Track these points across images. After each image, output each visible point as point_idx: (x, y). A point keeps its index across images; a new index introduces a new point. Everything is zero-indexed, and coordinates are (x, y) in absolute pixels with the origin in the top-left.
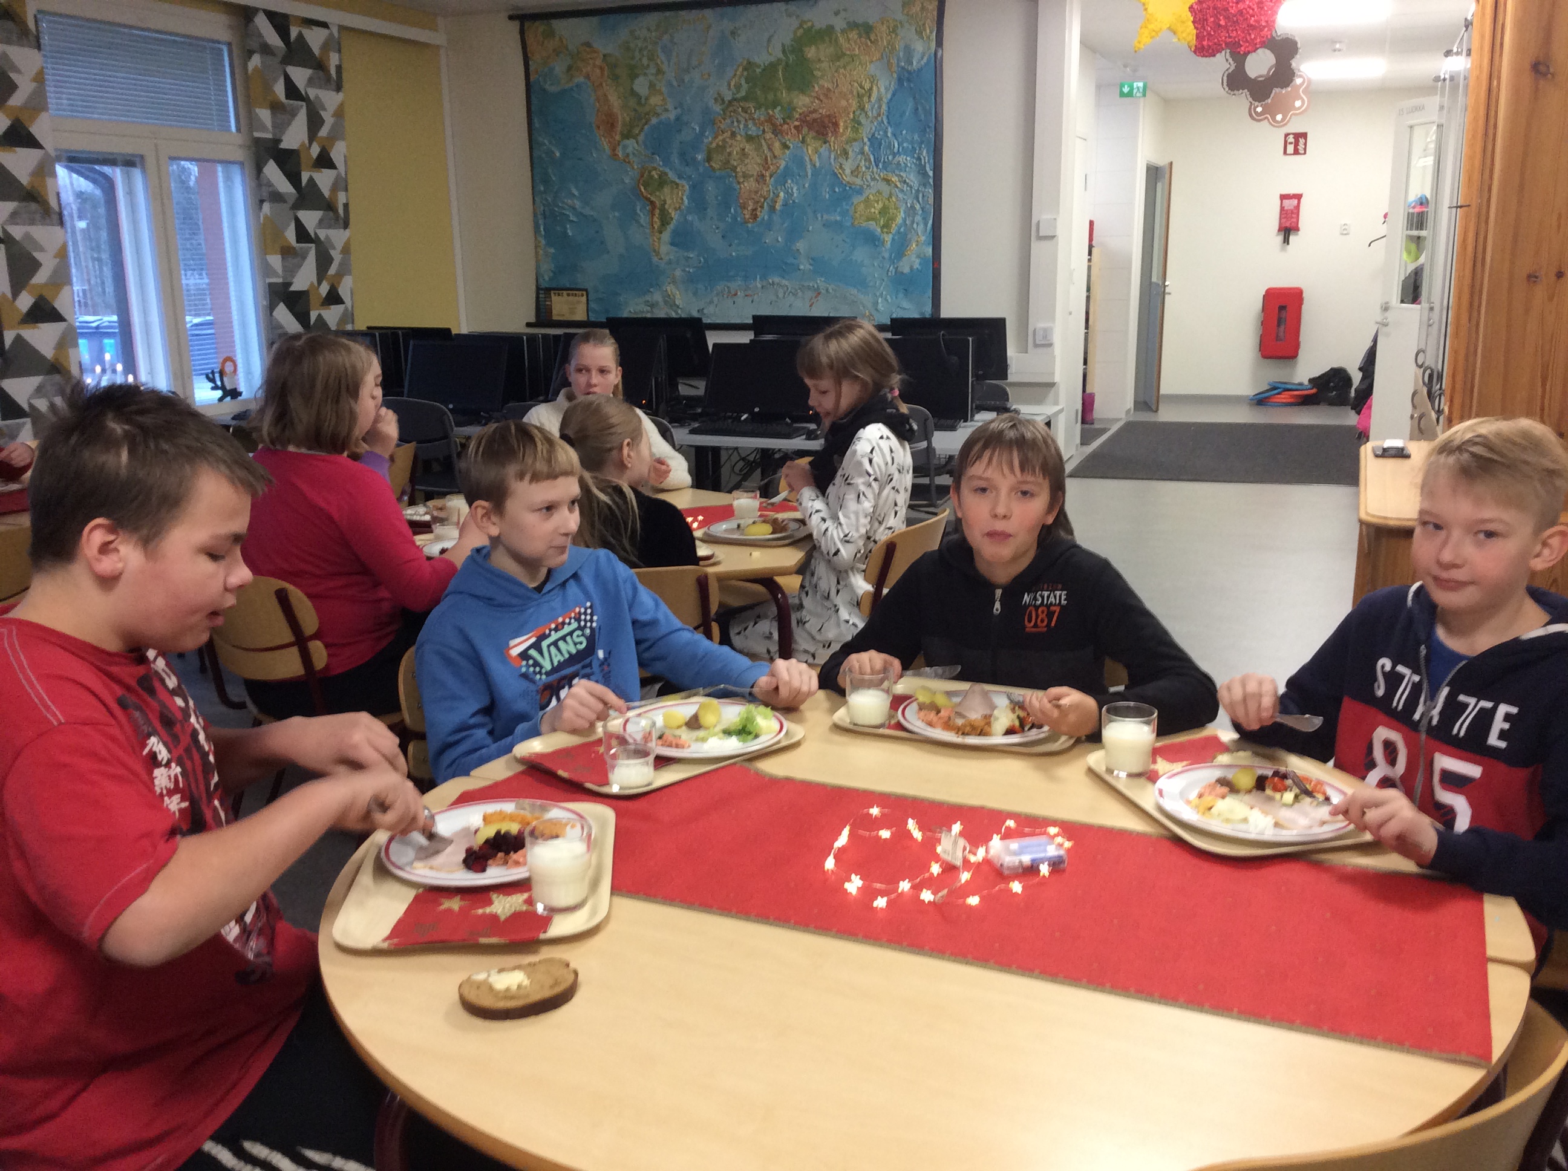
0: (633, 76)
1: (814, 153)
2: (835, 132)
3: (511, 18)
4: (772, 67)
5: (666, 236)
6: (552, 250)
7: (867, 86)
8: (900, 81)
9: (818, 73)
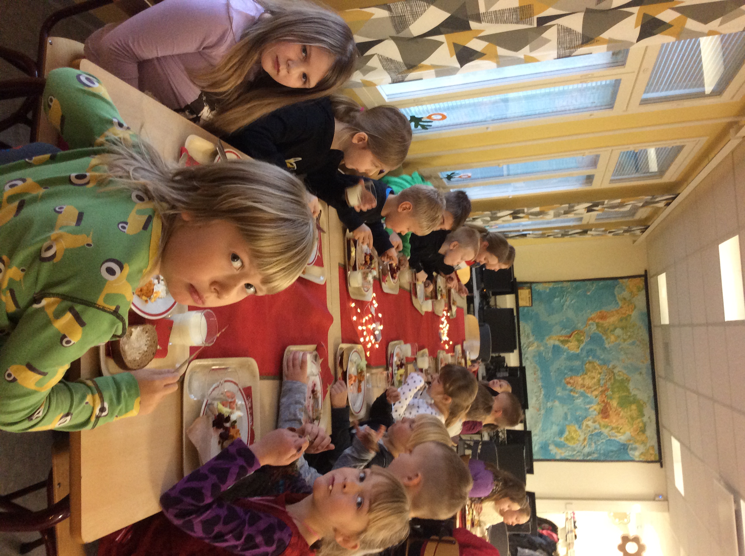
0: (623, 328)
1: (595, 408)
2: (603, 418)
3: (646, 271)
4: (628, 390)
5: (557, 343)
6: (548, 291)
7: (621, 431)
8: (624, 445)
9: (626, 410)
